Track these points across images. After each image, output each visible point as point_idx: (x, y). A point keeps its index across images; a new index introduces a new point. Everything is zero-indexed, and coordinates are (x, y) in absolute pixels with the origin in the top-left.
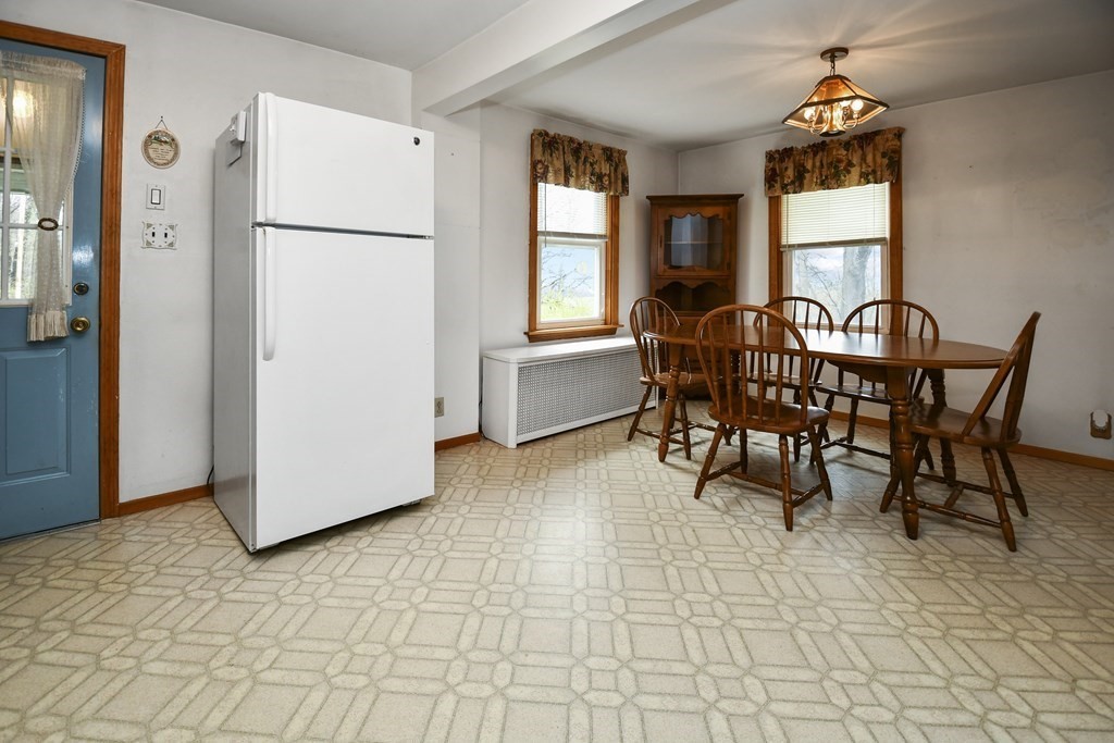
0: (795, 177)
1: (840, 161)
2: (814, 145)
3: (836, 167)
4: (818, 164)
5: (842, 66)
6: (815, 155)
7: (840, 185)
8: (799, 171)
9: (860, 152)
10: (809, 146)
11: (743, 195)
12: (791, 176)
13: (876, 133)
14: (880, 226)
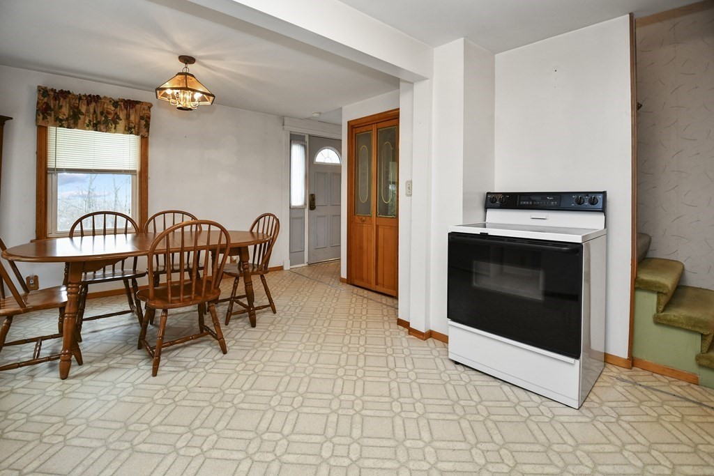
0: (69, 116)
1: (109, 113)
2: (90, 96)
3: (106, 117)
4: (92, 111)
5: (192, 68)
6: (88, 104)
7: (108, 130)
8: (74, 112)
9: (125, 112)
10: (85, 96)
11: (12, 118)
12: (67, 114)
13: (138, 102)
14: (133, 162)
